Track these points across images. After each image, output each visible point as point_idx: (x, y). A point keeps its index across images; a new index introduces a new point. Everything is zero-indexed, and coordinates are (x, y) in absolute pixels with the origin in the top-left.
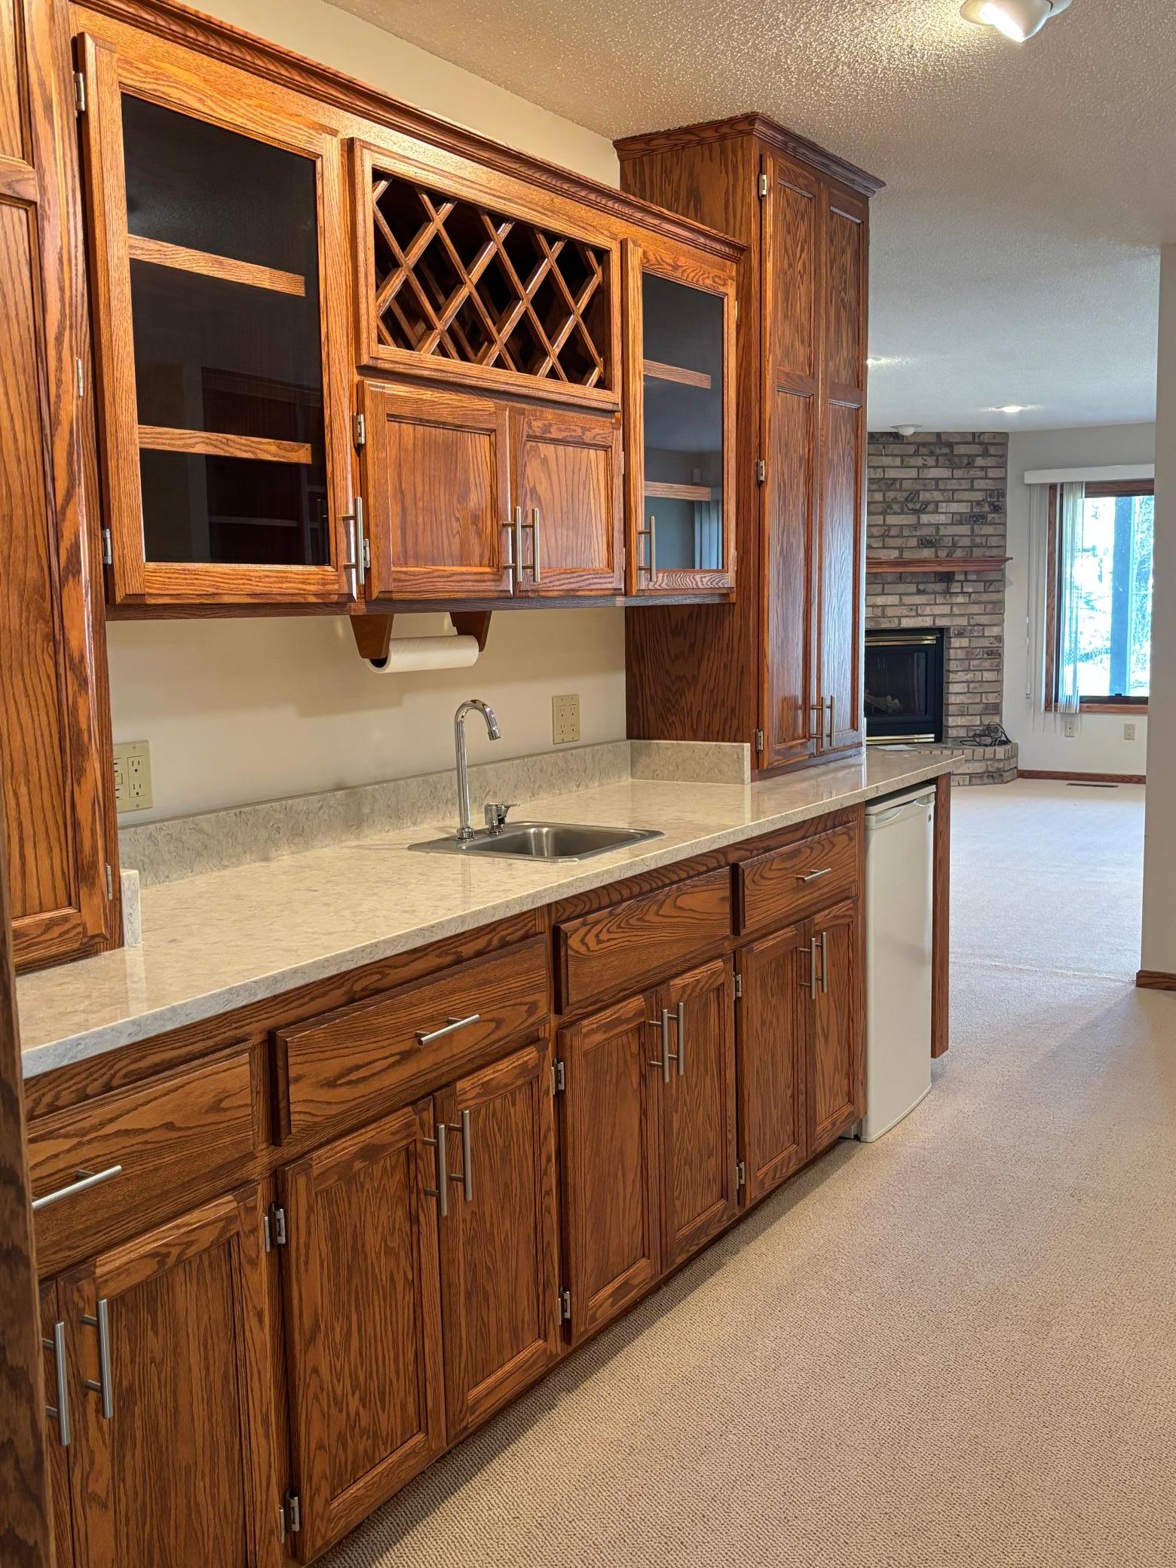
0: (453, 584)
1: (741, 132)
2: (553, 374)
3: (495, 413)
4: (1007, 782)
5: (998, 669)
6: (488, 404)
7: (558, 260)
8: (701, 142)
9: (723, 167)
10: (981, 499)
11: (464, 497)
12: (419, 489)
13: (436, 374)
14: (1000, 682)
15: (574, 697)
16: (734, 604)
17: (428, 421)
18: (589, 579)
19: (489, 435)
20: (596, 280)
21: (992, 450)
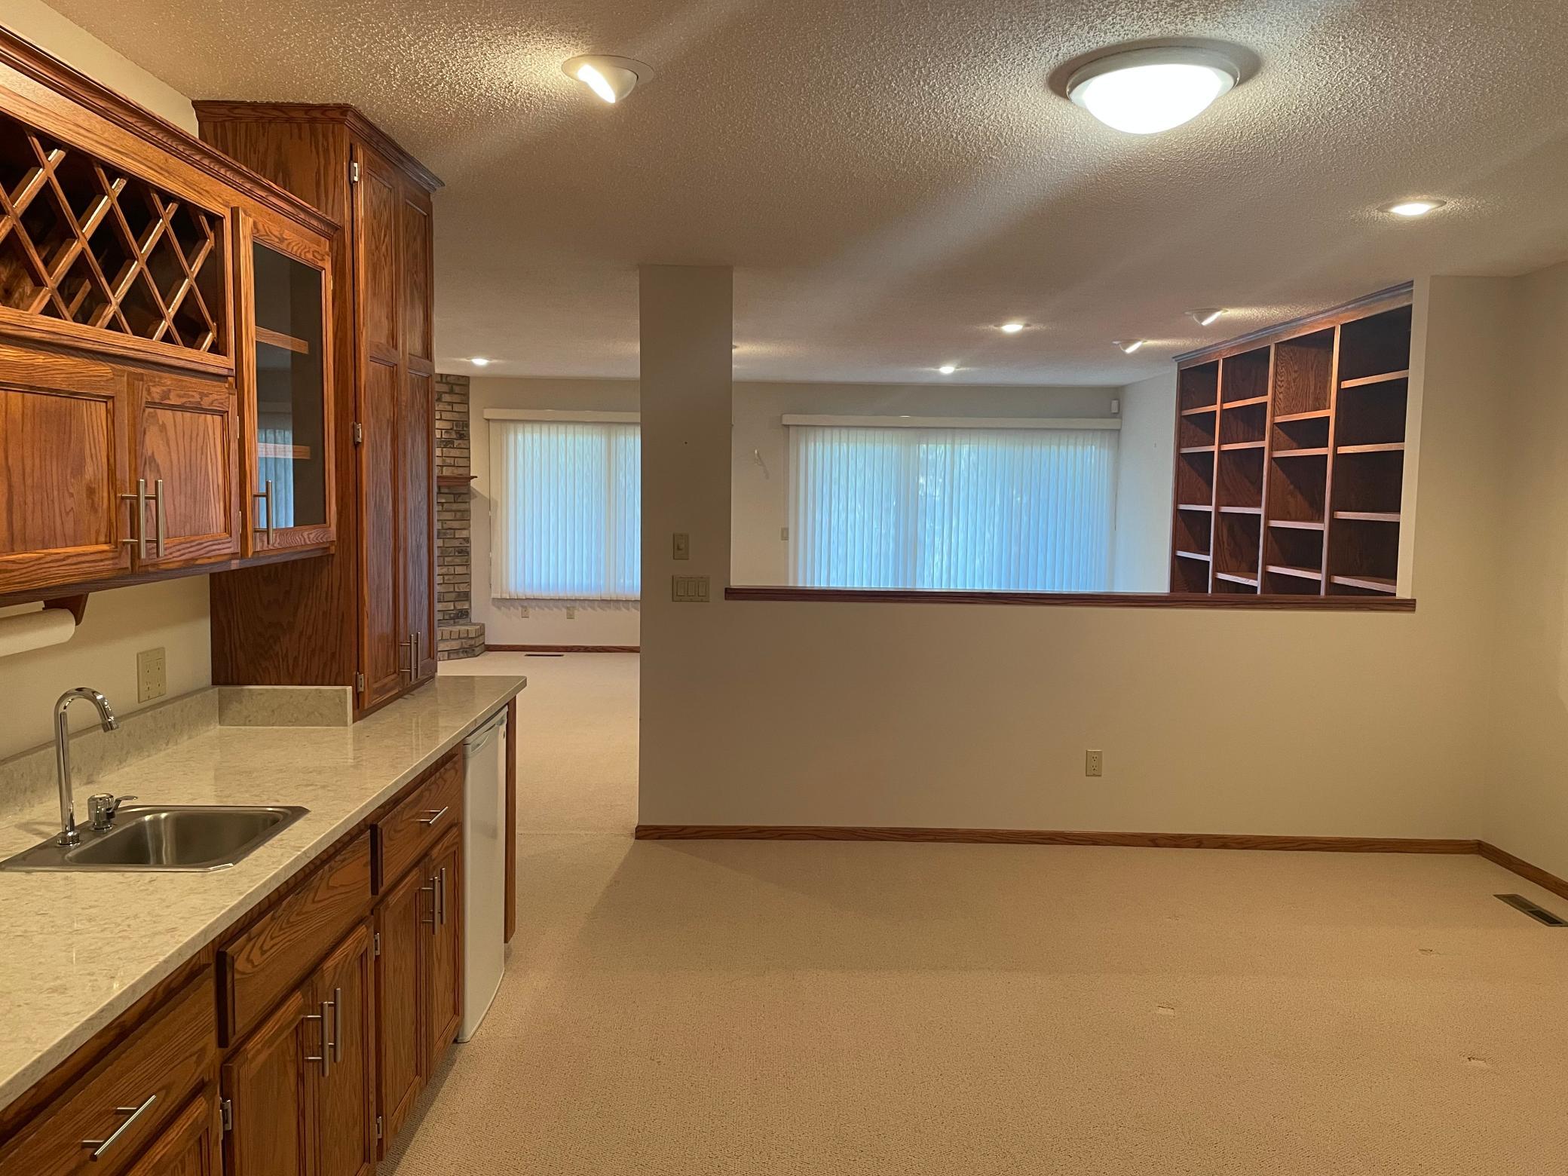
0: (67, 568)
1: (332, 119)
2: (167, 338)
3: (112, 379)
4: (478, 655)
5: (467, 565)
6: (104, 369)
7: (172, 222)
8: (290, 120)
9: (313, 147)
10: (449, 428)
11: (79, 470)
12: (28, 463)
13: (48, 336)
14: (469, 574)
15: (161, 651)
16: (333, 555)
17: (39, 389)
18: (208, 546)
19: (106, 402)
20: (209, 244)
21: (457, 389)
